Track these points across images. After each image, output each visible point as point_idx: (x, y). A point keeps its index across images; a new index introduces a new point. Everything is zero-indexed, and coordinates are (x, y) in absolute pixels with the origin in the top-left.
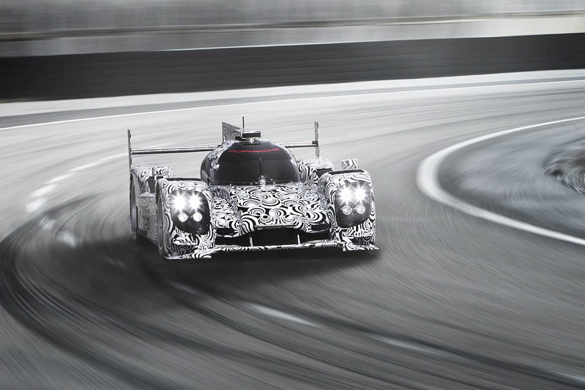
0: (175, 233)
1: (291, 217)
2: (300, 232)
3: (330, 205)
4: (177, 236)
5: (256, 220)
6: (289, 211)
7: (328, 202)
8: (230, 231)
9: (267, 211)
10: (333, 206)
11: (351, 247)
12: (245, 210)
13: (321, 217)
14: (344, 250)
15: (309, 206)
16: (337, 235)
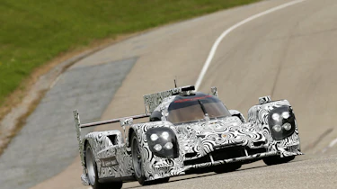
0: (154, 160)
1: (238, 138)
2: (247, 147)
3: (264, 126)
4: (156, 162)
5: (213, 142)
6: (236, 133)
7: (263, 124)
8: (195, 154)
9: (220, 135)
10: (267, 126)
11: (287, 154)
12: (204, 137)
13: (259, 136)
14: (282, 156)
15: (247, 130)
16: (274, 147)
